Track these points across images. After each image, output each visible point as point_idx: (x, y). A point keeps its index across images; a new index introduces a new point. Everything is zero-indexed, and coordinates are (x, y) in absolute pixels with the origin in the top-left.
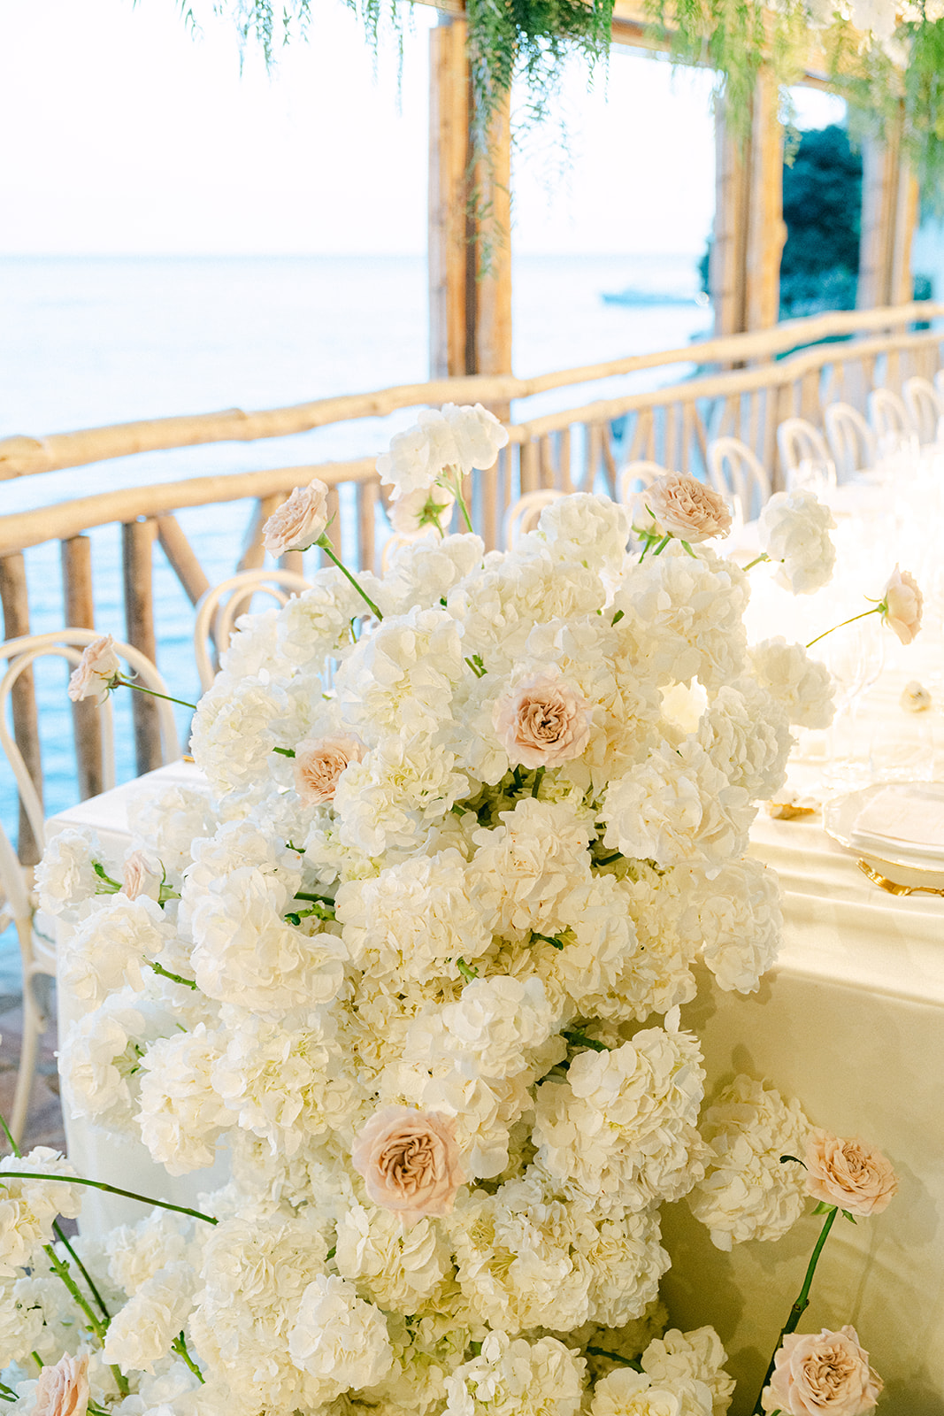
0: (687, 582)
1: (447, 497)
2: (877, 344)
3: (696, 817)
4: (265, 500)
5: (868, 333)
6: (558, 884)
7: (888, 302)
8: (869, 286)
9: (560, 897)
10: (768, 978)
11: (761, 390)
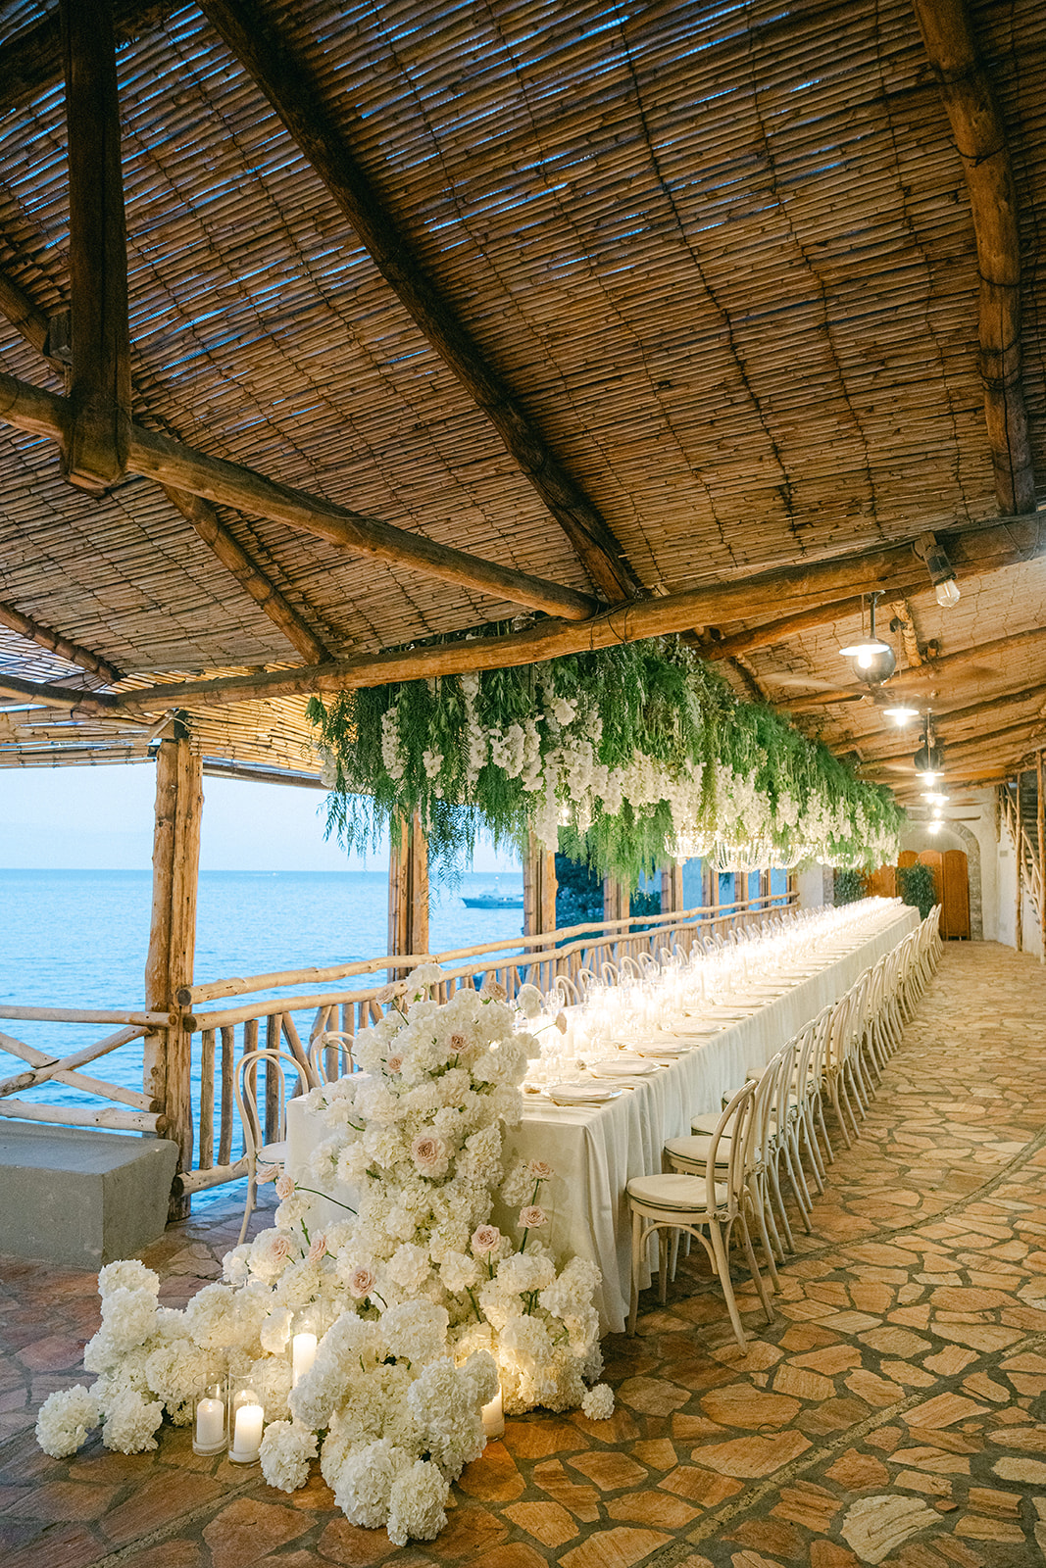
0: (495, 1012)
1: (422, 992)
2: (614, 938)
3: (497, 1068)
4: (321, 1008)
5: (609, 933)
6: (461, 1090)
7: (619, 918)
8: (610, 908)
9: (462, 1094)
10: (520, 1123)
11: (551, 961)
